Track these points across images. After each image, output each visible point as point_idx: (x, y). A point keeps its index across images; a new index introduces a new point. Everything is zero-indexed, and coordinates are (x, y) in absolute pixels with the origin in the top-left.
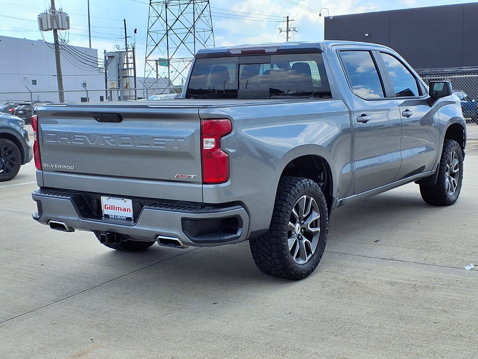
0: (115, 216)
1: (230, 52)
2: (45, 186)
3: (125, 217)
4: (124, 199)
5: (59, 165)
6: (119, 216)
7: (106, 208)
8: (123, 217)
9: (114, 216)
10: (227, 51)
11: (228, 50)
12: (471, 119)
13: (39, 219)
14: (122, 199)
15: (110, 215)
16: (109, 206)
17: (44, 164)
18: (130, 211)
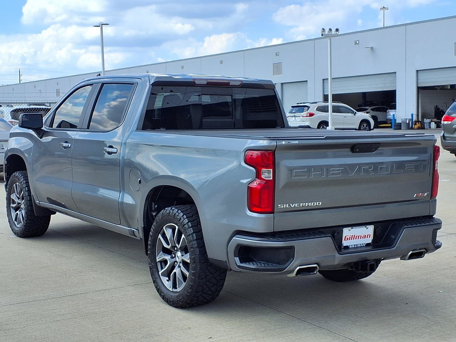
2: (275, 231)
4: (367, 226)
6: (359, 244)
7: (346, 239)
9: (354, 246)
13: (286, 268)
14: (364, 226)
15: (349, 246)
16: (349, 237)
17: (279, 205)
18: (370, 237)
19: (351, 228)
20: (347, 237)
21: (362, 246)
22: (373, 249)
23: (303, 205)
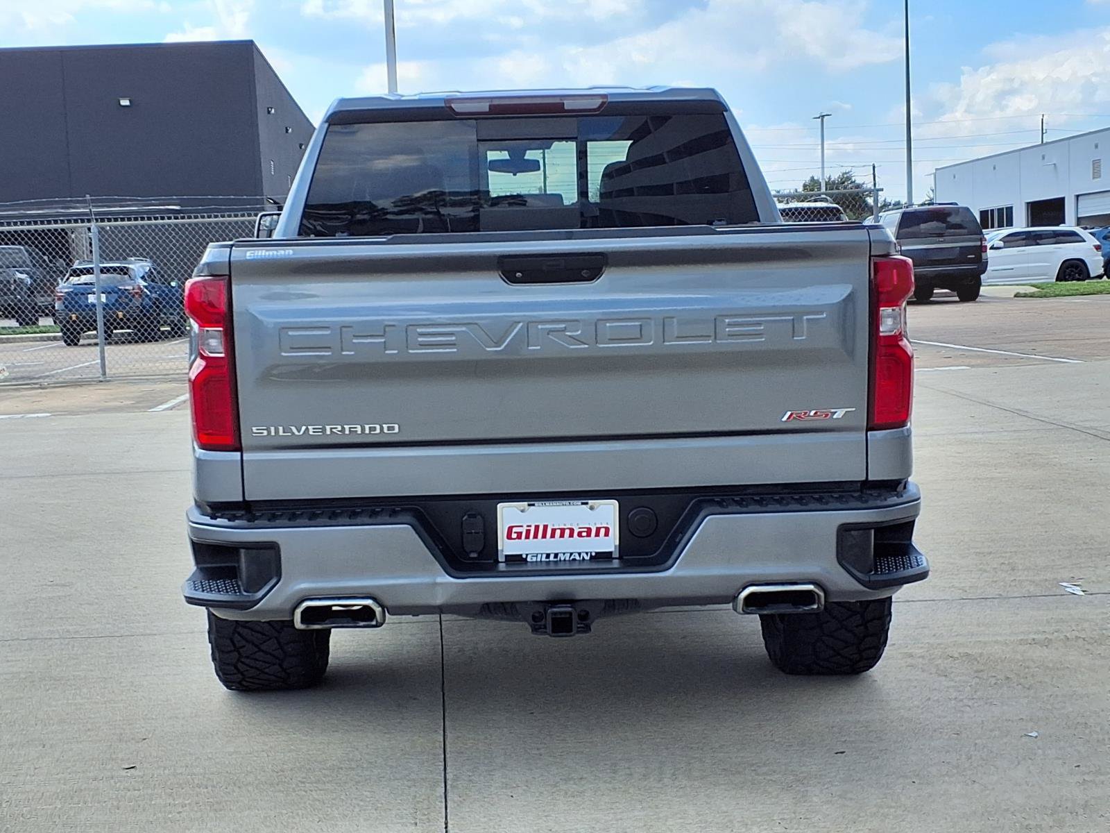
0: (548, 556)
1: (453, 105)
2: (247, 499)
3: (587, 553)
4: (590, 501)
5: (328, 428)
6: (564, 554)
7: (514, 536)
8: (580, 554)
9: (544, 556)
10: (443, 105)
11: (449, 101)
12: (169, 329)
13: (259, 603)
14: (579, 502)
15: (527, 555)
16: (524, 530)
17: (254, 429)
18: (607, 534)
19: (526, 503)
20: (515, 530)
21: (578, 558)
22: (623, 568)
23: (334, 430)
